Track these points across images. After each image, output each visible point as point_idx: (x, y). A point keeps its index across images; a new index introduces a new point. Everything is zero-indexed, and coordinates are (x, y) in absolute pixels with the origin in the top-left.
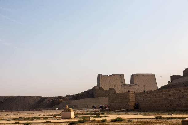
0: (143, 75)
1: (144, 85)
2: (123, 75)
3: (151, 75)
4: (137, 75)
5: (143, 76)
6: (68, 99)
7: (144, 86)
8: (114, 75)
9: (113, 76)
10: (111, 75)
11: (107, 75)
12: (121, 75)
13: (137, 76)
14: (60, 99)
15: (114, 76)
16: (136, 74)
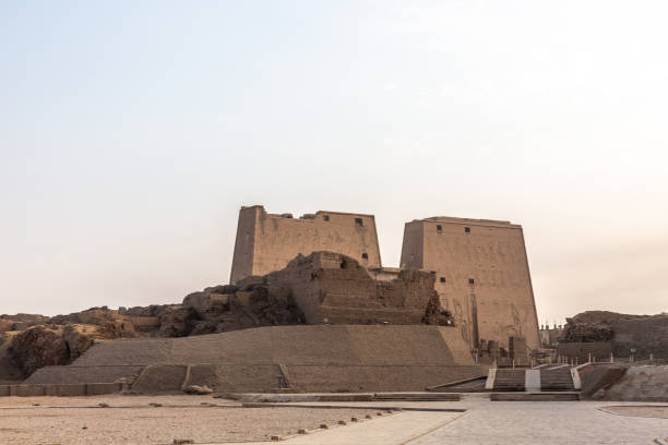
0: (467, 226)
1: (472, 277)
2: (373, 217)
3: (505, 226)
4: (439, 224)
5: (467, 230)
6: (129, 328)
7: (472, 281)
8: (326, 216)
9: (320, 219)
10: (307, 217)
11: (290, 216)
12: (359, 220)
13: (439, 228)
14: (79, 328)
15: (327, 218)
16: (435, 218)
